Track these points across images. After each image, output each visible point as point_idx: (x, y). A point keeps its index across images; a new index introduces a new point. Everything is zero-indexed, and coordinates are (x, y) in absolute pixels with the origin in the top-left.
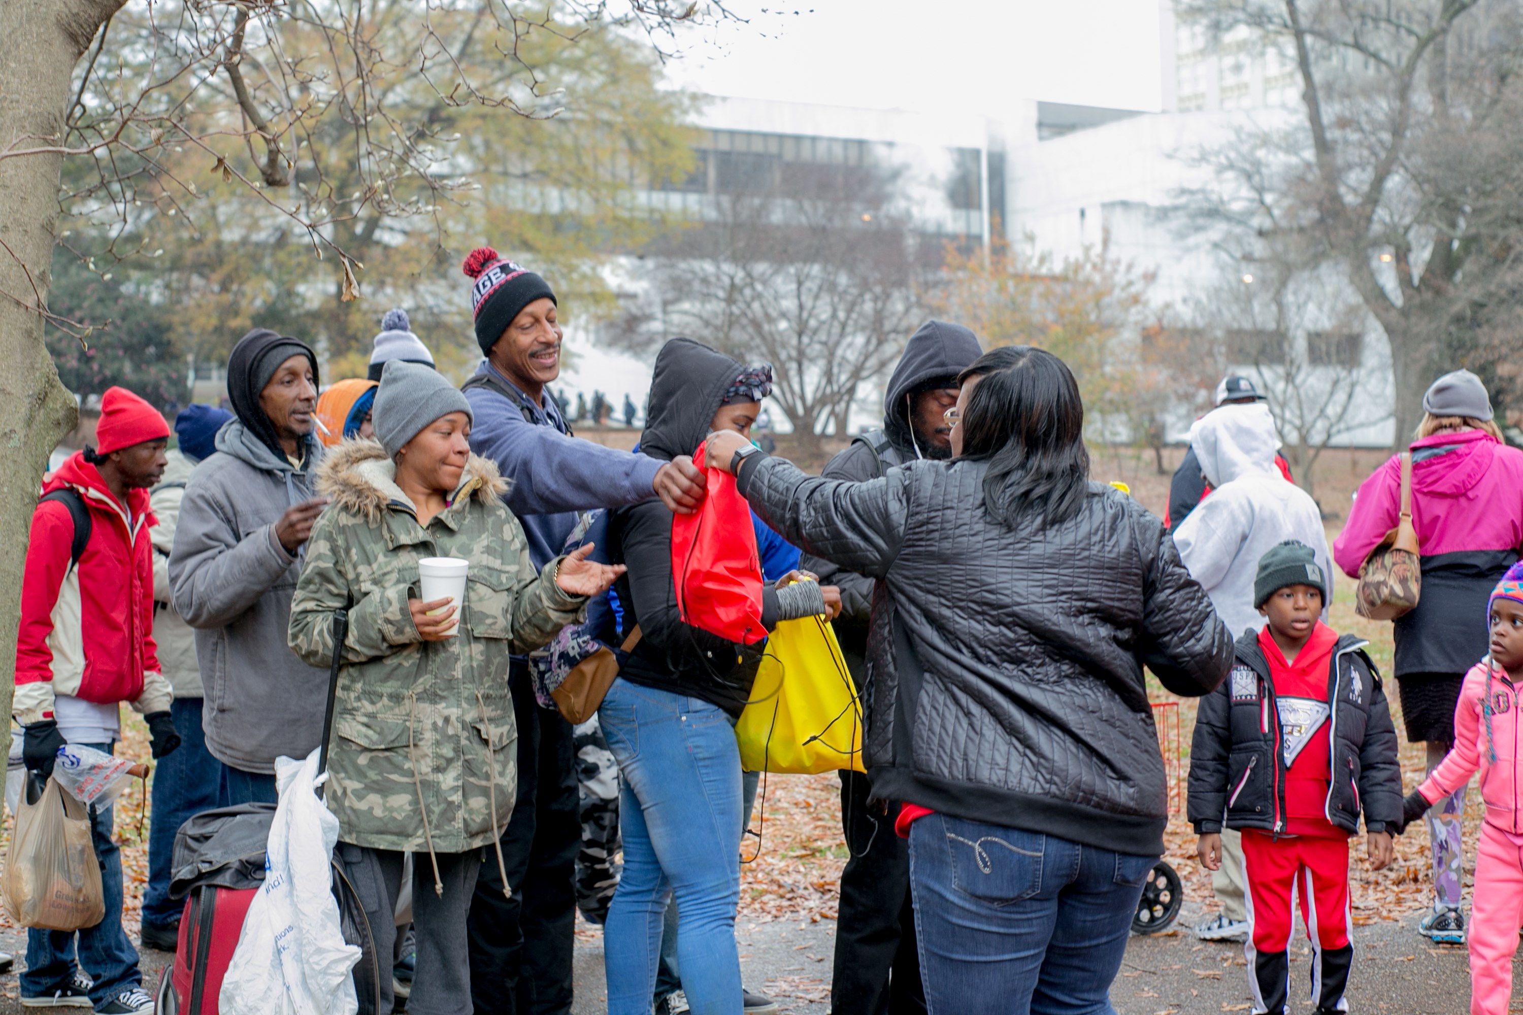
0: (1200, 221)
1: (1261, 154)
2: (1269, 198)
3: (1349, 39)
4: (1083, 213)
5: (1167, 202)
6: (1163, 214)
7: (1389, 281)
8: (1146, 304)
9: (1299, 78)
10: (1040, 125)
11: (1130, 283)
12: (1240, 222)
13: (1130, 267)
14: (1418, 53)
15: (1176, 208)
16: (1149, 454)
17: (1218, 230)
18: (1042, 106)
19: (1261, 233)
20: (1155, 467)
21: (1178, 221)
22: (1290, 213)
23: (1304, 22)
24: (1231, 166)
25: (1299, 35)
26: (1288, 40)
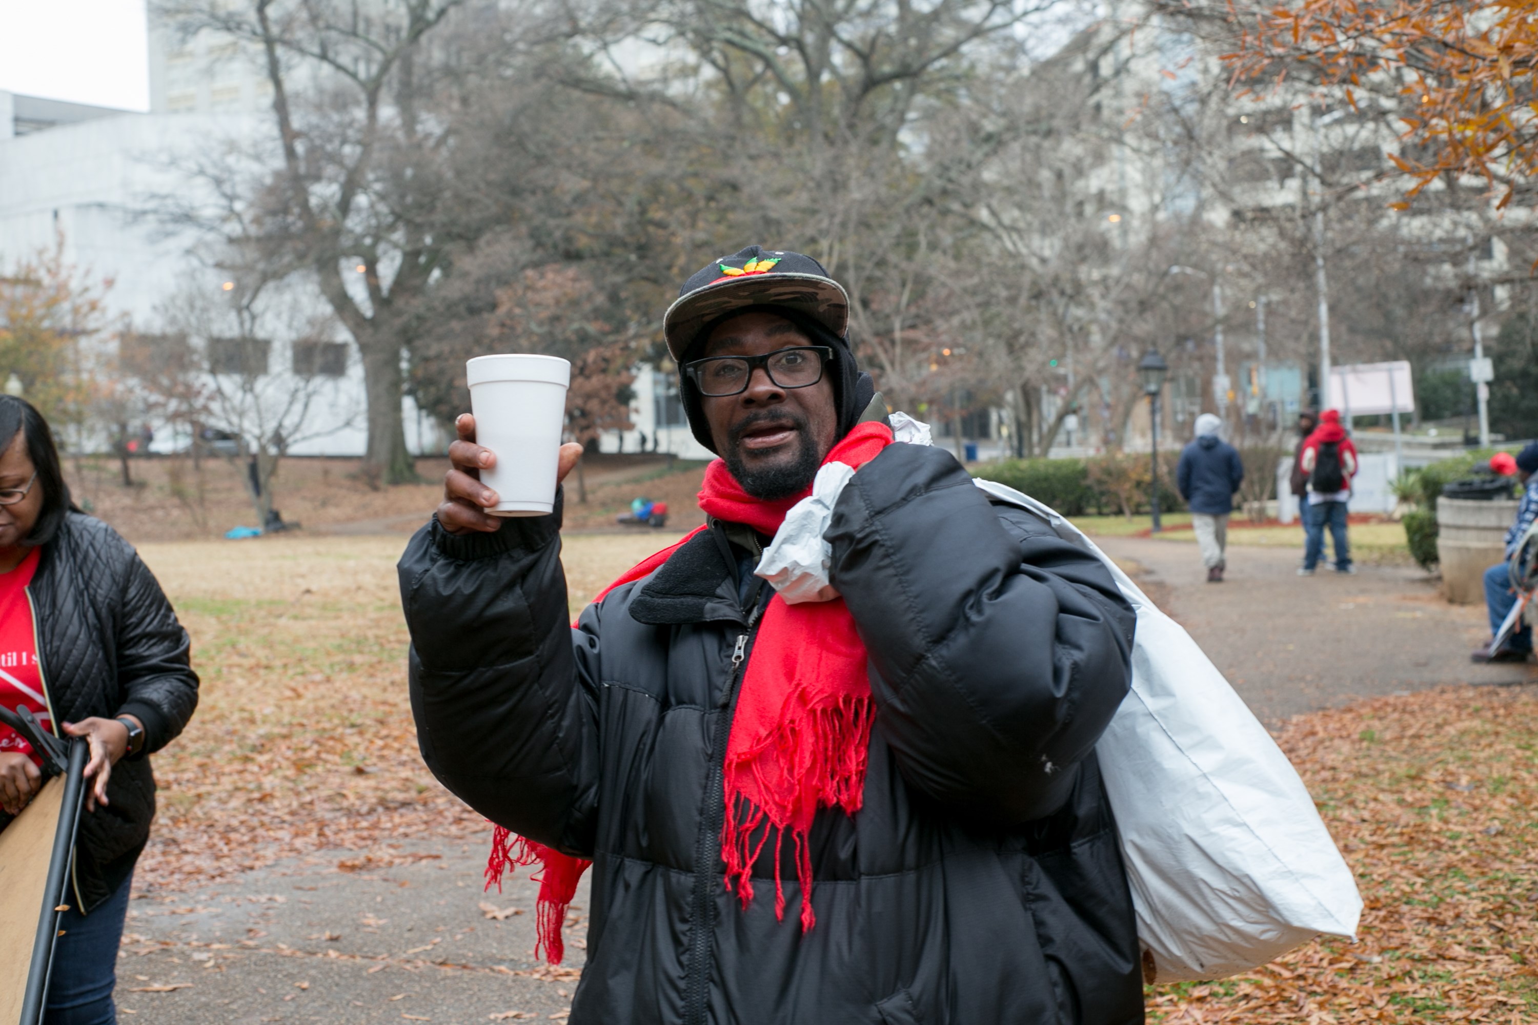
0: (170, 227)
1: (231, 160)
2: (239, 206)
3: (316, 50)
4: (56, 214)
5: (138, 206)
6: (138, 215)
7: (358, 292)
8: (104, 310)
9: (270, 89)
10: (17, 120)
11: (86, 290)
12: (211, 229)
13: (87, 273)
14: (385, 68)
15: (144, 213)
16: (115, 466)
17: (189, 236)
18: (18, 99)
19: (231, 240)
20: (121, 479)
21: (150, 224)
22: (257, 221)
23: (275, 30)
24: (202, 172)
25: (270, 42)
26: (259, 47)
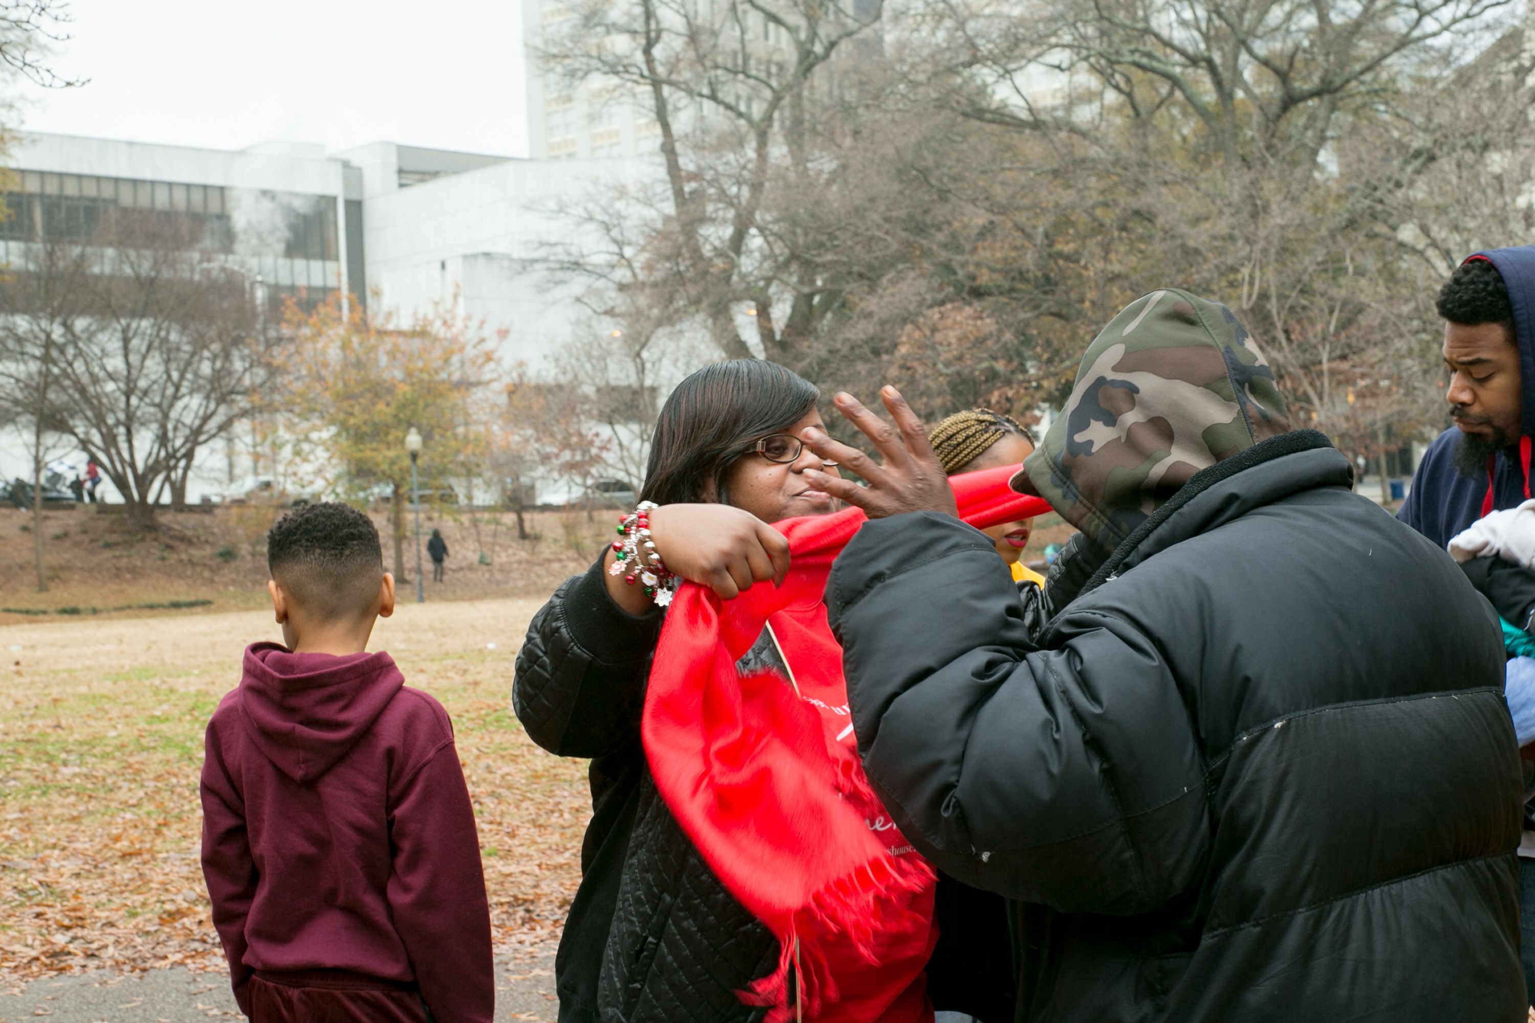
0: (560, 275)
1: (620, 205)
2: (628, 252)
3: (706, 91)
4: (443, 266)
5: (525, 255)
6: (526, 265)
7: (751, 336)
8: (499, 362)
9: (658, 130)
10: (401, 171)
11: (482, 341)
12: (601, 276)
13: (482, 324)
14: (775, 104)
15: (534, 261)
16: (510, 518)
17: (578, 284)
18: (402, 150)
19: (622, 287)
20: (516, 532)
21: (539, 273)
22: (649, 267)
23: (661, 70)
24: (591, 219)
25: (656, 84)
26: (645, 90)
